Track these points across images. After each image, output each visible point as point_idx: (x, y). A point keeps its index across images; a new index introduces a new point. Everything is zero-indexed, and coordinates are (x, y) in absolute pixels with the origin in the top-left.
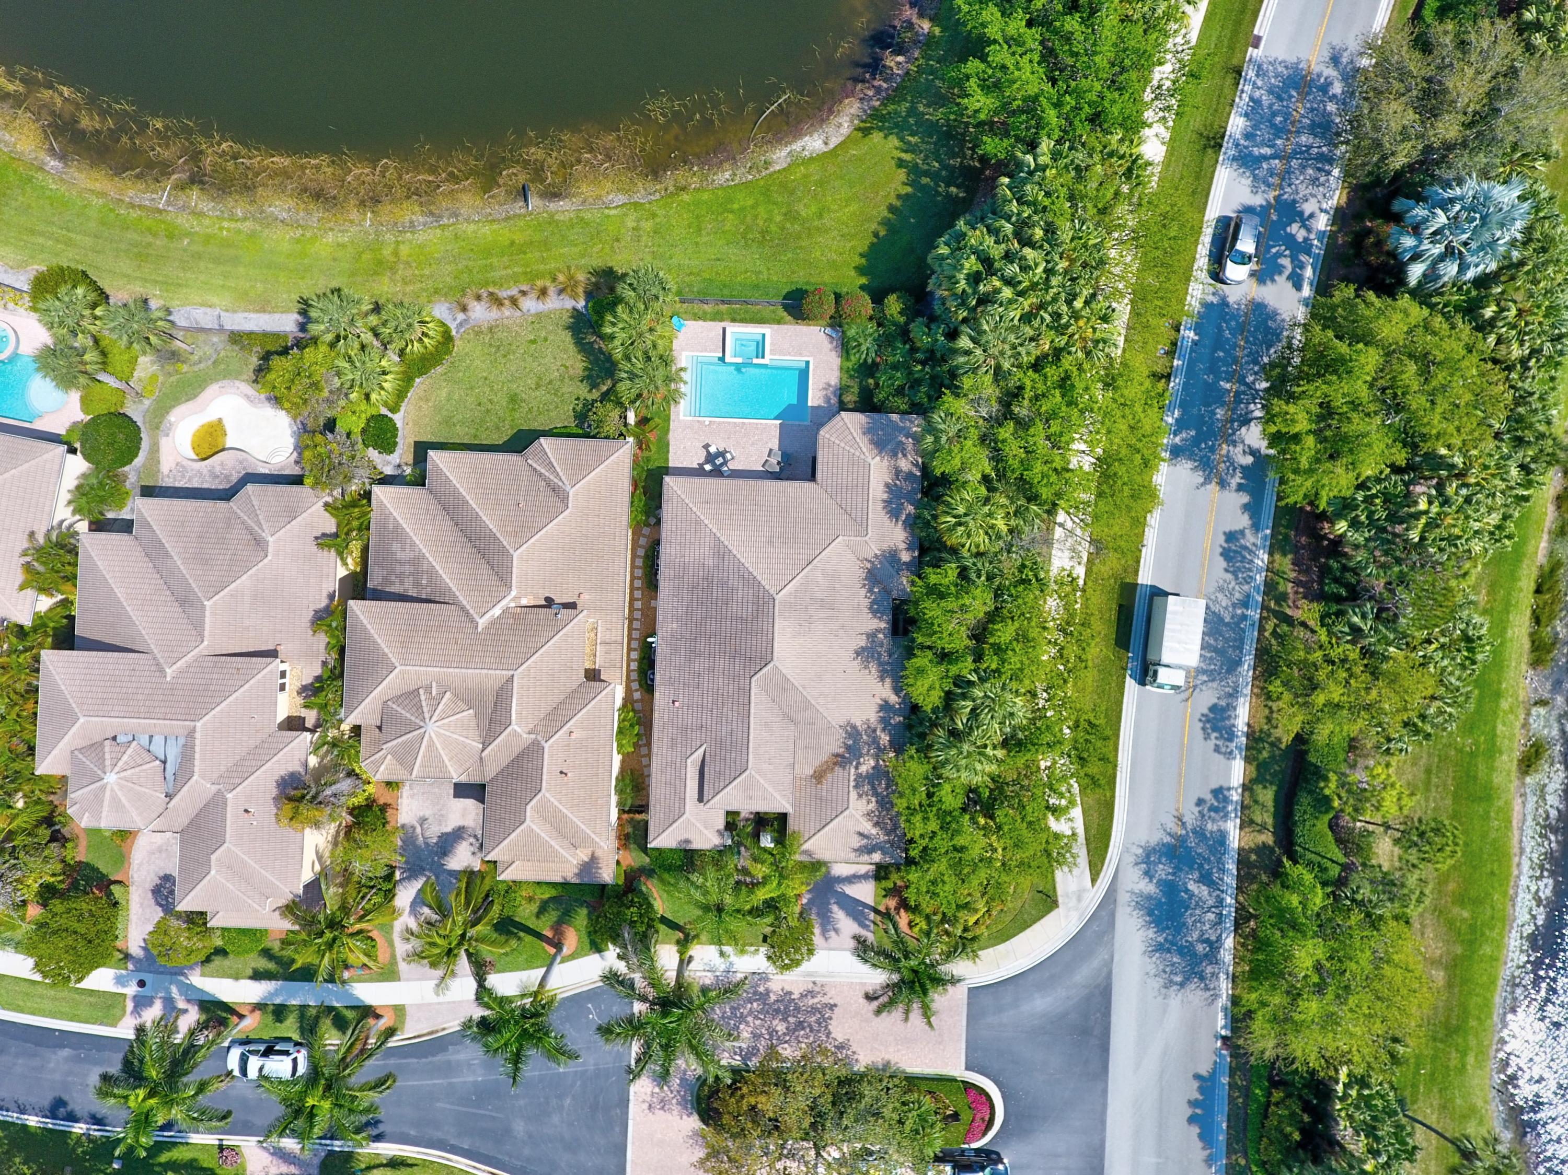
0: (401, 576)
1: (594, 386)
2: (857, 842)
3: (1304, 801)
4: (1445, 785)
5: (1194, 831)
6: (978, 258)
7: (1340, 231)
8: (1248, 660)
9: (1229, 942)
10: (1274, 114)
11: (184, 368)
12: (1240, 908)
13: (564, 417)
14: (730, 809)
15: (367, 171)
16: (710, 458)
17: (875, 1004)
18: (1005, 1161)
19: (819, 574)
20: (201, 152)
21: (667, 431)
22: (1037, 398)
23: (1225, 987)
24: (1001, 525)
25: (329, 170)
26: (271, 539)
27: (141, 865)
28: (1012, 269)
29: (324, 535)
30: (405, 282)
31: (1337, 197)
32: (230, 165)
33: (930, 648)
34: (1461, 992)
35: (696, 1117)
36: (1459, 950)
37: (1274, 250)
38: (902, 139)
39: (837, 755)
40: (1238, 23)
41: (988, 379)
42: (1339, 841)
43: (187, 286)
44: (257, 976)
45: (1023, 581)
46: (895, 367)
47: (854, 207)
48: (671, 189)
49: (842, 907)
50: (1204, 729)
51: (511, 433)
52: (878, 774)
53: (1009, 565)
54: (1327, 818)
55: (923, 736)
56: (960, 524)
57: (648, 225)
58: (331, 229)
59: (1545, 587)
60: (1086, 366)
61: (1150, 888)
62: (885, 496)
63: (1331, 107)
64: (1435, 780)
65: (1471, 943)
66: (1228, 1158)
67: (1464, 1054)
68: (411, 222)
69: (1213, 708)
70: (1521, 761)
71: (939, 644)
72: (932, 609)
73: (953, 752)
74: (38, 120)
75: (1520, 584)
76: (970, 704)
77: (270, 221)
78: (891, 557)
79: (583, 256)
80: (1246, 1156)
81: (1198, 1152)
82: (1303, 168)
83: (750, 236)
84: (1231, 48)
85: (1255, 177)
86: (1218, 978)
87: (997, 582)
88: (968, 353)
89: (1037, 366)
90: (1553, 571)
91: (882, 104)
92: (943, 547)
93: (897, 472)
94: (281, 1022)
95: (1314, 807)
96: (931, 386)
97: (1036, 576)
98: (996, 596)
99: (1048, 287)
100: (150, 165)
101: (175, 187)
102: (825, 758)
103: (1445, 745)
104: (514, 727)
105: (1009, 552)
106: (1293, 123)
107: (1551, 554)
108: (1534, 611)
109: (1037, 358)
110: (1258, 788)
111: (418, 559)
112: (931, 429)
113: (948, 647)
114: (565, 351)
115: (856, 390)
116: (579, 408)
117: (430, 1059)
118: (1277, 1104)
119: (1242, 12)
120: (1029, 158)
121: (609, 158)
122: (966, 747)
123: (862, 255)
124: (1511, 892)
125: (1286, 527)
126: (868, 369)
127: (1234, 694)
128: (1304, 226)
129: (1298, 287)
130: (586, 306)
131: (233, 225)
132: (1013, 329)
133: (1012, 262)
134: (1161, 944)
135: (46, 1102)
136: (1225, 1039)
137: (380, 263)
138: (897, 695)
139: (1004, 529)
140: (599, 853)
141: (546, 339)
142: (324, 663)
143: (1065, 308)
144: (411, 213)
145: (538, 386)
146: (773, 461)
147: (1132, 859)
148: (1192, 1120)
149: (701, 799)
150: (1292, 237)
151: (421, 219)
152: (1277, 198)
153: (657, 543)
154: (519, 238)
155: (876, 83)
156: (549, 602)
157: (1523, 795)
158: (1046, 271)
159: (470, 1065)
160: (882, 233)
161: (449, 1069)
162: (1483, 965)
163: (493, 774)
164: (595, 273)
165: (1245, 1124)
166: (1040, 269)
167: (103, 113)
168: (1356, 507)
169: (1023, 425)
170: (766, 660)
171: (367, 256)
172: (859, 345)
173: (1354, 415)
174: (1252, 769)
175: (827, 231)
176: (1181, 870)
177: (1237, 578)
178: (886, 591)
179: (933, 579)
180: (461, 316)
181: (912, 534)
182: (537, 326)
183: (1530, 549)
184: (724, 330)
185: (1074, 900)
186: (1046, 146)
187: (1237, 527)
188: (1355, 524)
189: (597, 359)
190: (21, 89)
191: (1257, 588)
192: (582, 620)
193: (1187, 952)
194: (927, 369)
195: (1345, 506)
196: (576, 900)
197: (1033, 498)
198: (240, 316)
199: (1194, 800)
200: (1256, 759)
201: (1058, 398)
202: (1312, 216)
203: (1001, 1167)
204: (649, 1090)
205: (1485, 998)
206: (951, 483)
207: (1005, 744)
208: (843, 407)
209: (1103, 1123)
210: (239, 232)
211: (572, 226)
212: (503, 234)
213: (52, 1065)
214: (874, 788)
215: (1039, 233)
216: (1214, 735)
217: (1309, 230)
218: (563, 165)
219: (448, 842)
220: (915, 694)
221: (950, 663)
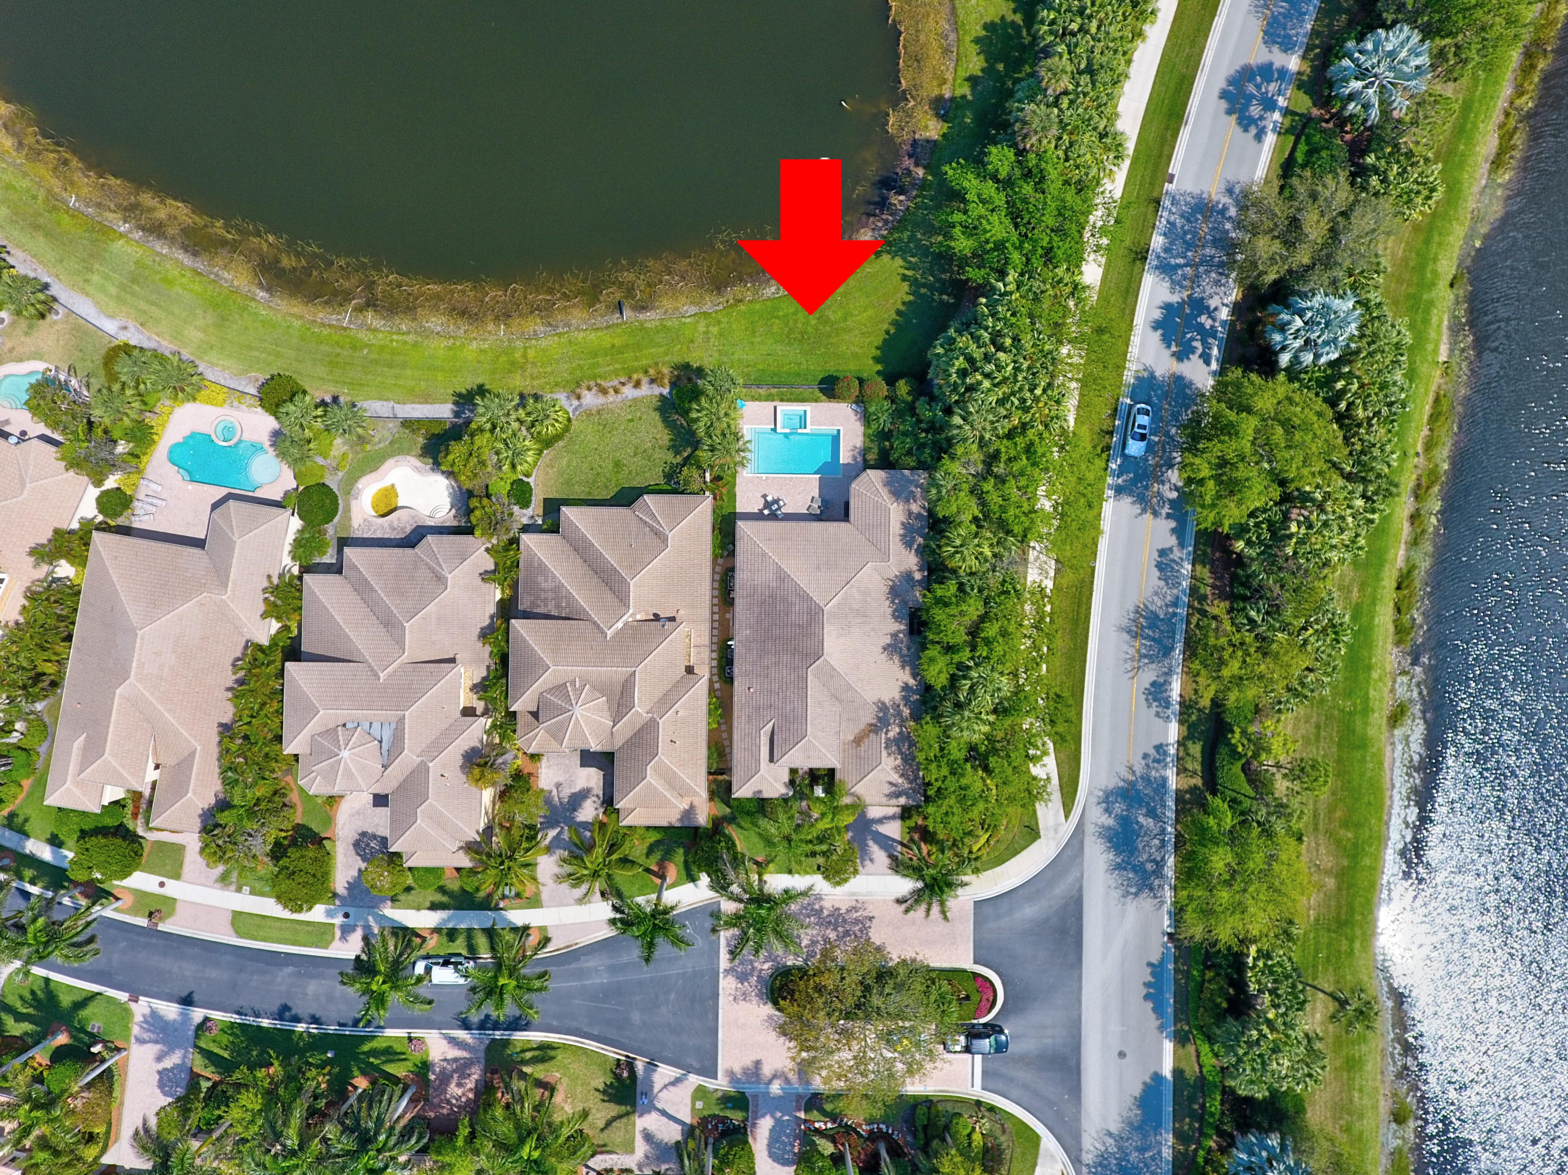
0: (545, 601)
1: (677, 453)
2: (888, 789)
3: (1223, 750)
4: (1331, 737)
5: (1142, 778)
6: (965, 358)
7: (1238, 320)
8: (1179, 647)
9: (1171, 861)
10: (1185, 233)
11: (368, 447)
12: (1178, 836)
13: (655, 477)
14: (793, 766)
15: (500, 293)
16: (767, 505)
17: (904, 906)
18: (1006, 1031)
19: (855, 590)
20: (374, 282)
21: (735, 485)
22: (1010, 460)
23: (1168, 894)
24: (987, 552)
25: (472, 294)
26: (449, 576)
27: (344, 824)
28: (989, 368)
29: (486, 572)
30: (533, 378)
31: (1234, 294)
32: (396, 292)
33: (938, 643)
34: (1348, 894)
35: (770, 1005)
36: (1345, 863)
37: (1189, 336)
38: (905, 260)
39: (872, 725)
40: (1156, 165)
41: (975, 447)
42: (1250, 781)
43: (368, 385)
44: (434, 907)
45: (1004, 593)
46: (905, 434)
47: (870, 312)
48: (731, 301)
49: (876, 842)
50: (1147, 700)
51: (616, 490)
52: (902, 738)
53: (994, 581)
54: (1239, 764)
55: (935, 708)
56: (957, 552)
57: (715, 330)
58: (475, 339)
59: (1404, 585)
60: (1046, 435)
61: (1110, 822)
62: (902, 532)
63: (1228, 226)
64: (1323, 734)
65: (1355, 857)
66: (1175, 1025)
67: (1352, 941)
68: (535, 331)
69: (1153, 684)
70: (1389, 718)
71: (945, 640)
72: (939, 614)
73: (958, 717)
74: (249, 262)
75: (1383, 583)
76: (968, 682)
77: (427, 334)
78: (907, 576)
79: (667, 355)
80: (1188, 1024)
81: (1152, 1021)
82: (1207, 272)
83: (793, 336)
84: (1152, 184)
85: (1173, 281)
86: (1163, 889)
87: (985, 593)
88: (960, 427)
89: (1010, 435)
90: (1409, 572)
91: (890, 233)
92: (945, 568)
93: (910, 513)
94: (453, 941)
95: (1230, 755)
96: (933, 449)
97: (1014, 588)
98: (986, 604)
99: (1016, 381)
100: (335, 293)
101: (355, 310)
102: (862, 726)
103: (1330, 707)
104: (637, 708)
105: (994, 571)
106: (1199, 240)
107: (1408, 559)
108: (1396, 603)
109: (1010, 430)
110: (1189, 744)
111: (558, 588)
112: (933, 483)
113: (952, 642)
114: (656, 427)
115: (876, 450)
116: (667, 470)
117: (567, 967)
118: (1209, 981)
119: (1160, 156)
120: (1000, 285)
121: (683, 278)
122: (967, 713)
123: (877, 348)
124: (1385, 818)
125: (1204, 545)
126: (884, 435)
127: (1169, 673)
128: (1210, 317)
129: (1207, 363)
130: (670, 393)
131: (401, 338)
132: (991, 410)
133: (990, 363)
134: (1119, 864)
135: (275, 1008)
136: (1170, 935)
137: (513, 363)
138: (914, 678)
139: (989, 554)
140: (696, 803)
141: (640, 419)
142: (488, 667)
143: (1028, 394)
144: (535, 325)
145: (636, 454)
146: (815, 505)
147: (1095, 800)
148: (1147, 997)
149: (771, 760)
150: (1202, 325)
151: (542, 329)
152: (1189, 296)
153: (732, 569)
154: (617, 342)
155: (884, 217)
156: (657, 618)
157: (1393, 744)
158: (1014, 368)
159: (597, 971)
160: (892, 331)
161: (582, 974)
162: (1364, 873)
163: (620, 744)
164: (676, 367)
165: (1187, 999)
166: (1010, 368)
167: (298, 255)
168: (1248, 531)
169: (1001, 480)
170: (818, 654)
171: (503, 359)
172: (878, 418)
173: (1240, 465)
174: (1185, 728)
175: (850, 330)
176: (1133, 807)
177: (1167, 584)
178: (904, 602)
179: (939, 593)
180: (575, 403)
181: (922, 559)
182: (633, 408)
183: (1390, 556)
184: (775, 408)
185: (1052, 832)
186: (1012, 276)
187: (1167, 546)
188: (1249, 543)
189: (679, 433)
190: (236, 237)
191: (1184, 591)
192: (683, 629)
193: (1138, 869)
194: (930, 436)
195: (1241, 530)
196: (676, 842)
197: (1008, 532)
198: (408, 407)
199: (1141, 755)
200: (1187, 721)
201: (1025, 461)
202: (1216, 309)
203: (1003, 1038)
204: (733, 986)
205: (1367, 899)
206: (951, 523)
207: (995, 711)
208: (867, 466)
209: (1079, 1001)
210: (406, 343)
211: (658, 332)
212: (606, 339)
213: (279, 979)
214: (899, 749)
215: (1008, 342)
216: (1155, 704)
217: (1214, 320)
218: (649, 285)
219: (578, 799)
220: (928, 677)
221: (953, 653)
